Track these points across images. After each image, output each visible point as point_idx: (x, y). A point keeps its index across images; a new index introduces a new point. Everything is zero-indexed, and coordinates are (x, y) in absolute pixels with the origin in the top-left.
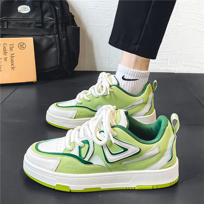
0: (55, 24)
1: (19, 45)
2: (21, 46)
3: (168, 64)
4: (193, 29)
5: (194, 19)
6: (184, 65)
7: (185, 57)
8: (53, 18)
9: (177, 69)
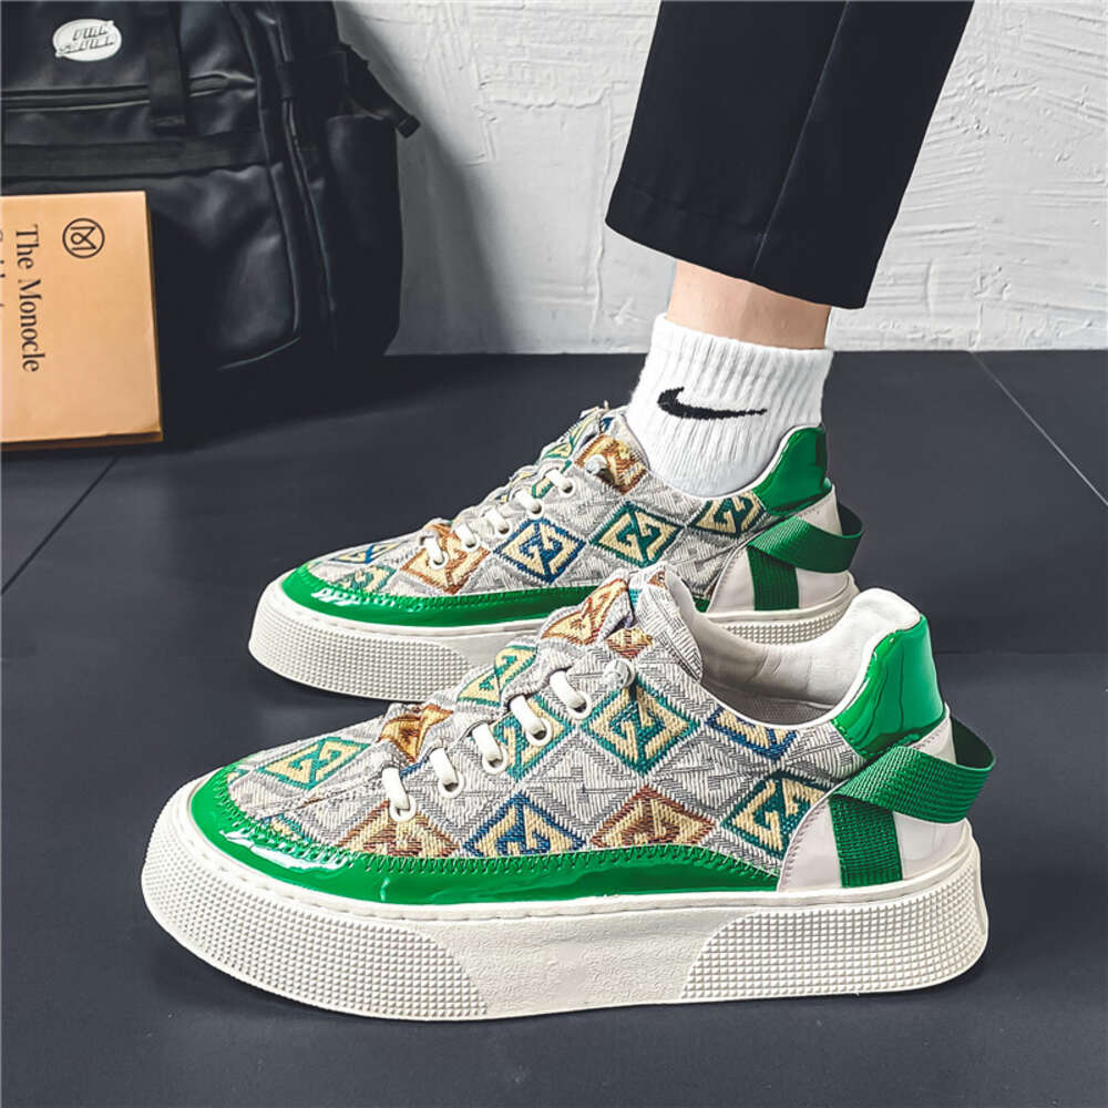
0: (263, 108)
1: (70, 232)
2: (77, 239)
3: (927, 304)
4: (1064, 103)
5: (1070, 51)
6: (1019, 306)
7: (1023, 260)
8: (249, 71)
9: (977, 327)
